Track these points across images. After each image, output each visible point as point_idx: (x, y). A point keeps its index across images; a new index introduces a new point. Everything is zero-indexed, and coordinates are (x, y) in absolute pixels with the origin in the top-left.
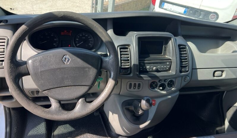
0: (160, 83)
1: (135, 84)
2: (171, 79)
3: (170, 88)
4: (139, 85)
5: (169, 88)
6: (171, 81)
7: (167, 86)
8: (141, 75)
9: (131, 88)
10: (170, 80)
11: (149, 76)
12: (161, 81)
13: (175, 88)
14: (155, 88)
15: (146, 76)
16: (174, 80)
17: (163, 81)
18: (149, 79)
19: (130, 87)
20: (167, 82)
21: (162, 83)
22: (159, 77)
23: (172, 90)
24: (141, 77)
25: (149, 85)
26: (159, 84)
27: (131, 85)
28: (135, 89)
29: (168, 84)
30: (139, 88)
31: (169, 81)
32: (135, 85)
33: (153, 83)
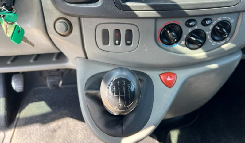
0: (190, 30)
1: (117, 32)
2: (225, 18)
3: (219, 44)
4: (129, 34)
5: (214, 43)
6: (224, 24)
7: (209, 37)
8: (128, 4)
9: (108, 44)
10: (220, 19)
11: (152, 6)
12: (191, 24)
13: (233, 43)
14: (176, 42)
15: (143, 7)
16: (232, 21)
17: (199, 20)
18: (154, 14)
19: (106, 41)
20: (211, 27)
21: (196, 28)
22: (183, 7)
23: (223, 49)
24: (128, 9)
25: (158, 35)
26: (186, 31)
27: (105, 33)
28: (119, 44)
29: (214, 32)
30: (129, 42)
31: (217, 24)
32: (117, 35)
33: (170, 27)
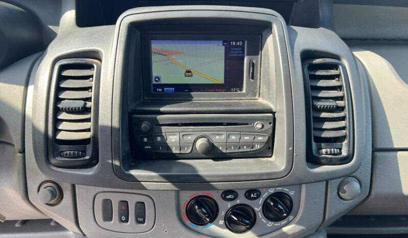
0: (229, 205)
1: (124, 204)
2: (279, 189)
3: (277, 224)
4: (141, 207)
5: (270, 224)
6: (279, 197)
7: (260, 215)
9: (111, 219)
10: (272, 191)
11: (164, 177)
13: (298, 223)
15: (152, 177)
16: (291, 193)
17: (241, 194)
18: (168, 186)
20: (261, 201)
21: (238, 202)
22: (208, 179)
23: (284, 233)
24: (133, 179)
25: (183, 211)
26: (225, 207)
28: (127, 221)
29: (266, 208)
30: (141, 220)
31: (271, 197)
32: (123, 208)
